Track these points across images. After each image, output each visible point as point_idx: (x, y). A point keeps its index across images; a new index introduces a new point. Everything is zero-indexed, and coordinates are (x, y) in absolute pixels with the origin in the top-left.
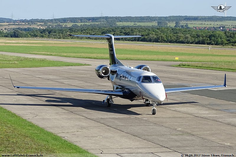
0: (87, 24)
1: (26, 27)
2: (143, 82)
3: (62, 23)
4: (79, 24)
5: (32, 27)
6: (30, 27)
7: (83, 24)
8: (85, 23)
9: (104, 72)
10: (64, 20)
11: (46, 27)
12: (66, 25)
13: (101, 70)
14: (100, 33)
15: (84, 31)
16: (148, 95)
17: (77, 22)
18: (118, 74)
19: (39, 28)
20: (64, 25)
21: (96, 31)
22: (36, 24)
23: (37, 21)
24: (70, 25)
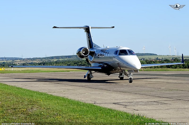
0: (66, 59)
1: (30, 62)
2: (120, 54)
3: (51, 59)
4: (61, 60)
5: (33, 62)
6: (32, 62)
7: (63, 59)
8: (64, 59)
9: (84, 52)
10: (52, 58)
11: (42, 62)
12: (54, 60)
13: (81, 51)
14: (73, 64)
15: (64, 63)
16: (125, 65)
17: (60, 59)
18: (96, 54)
19: (37, 62)
20: (52, 60)
21: (71, 62)
22: (36, 60)
23: (37, 58)
24: (55, 60)
